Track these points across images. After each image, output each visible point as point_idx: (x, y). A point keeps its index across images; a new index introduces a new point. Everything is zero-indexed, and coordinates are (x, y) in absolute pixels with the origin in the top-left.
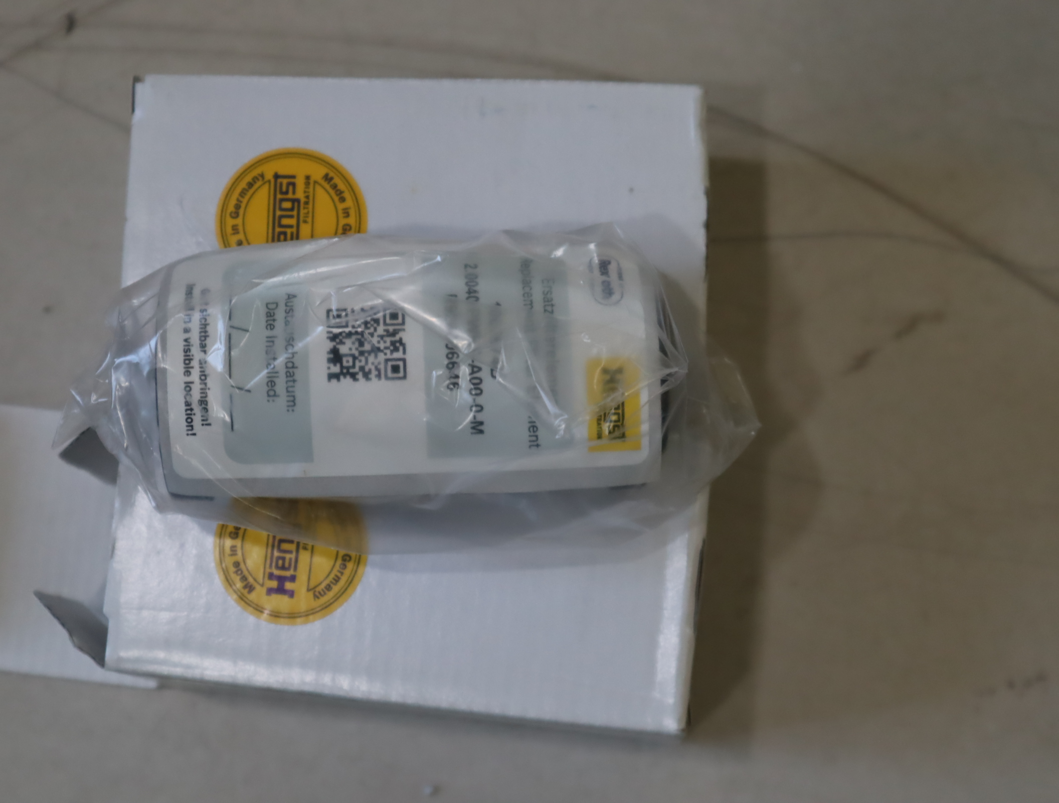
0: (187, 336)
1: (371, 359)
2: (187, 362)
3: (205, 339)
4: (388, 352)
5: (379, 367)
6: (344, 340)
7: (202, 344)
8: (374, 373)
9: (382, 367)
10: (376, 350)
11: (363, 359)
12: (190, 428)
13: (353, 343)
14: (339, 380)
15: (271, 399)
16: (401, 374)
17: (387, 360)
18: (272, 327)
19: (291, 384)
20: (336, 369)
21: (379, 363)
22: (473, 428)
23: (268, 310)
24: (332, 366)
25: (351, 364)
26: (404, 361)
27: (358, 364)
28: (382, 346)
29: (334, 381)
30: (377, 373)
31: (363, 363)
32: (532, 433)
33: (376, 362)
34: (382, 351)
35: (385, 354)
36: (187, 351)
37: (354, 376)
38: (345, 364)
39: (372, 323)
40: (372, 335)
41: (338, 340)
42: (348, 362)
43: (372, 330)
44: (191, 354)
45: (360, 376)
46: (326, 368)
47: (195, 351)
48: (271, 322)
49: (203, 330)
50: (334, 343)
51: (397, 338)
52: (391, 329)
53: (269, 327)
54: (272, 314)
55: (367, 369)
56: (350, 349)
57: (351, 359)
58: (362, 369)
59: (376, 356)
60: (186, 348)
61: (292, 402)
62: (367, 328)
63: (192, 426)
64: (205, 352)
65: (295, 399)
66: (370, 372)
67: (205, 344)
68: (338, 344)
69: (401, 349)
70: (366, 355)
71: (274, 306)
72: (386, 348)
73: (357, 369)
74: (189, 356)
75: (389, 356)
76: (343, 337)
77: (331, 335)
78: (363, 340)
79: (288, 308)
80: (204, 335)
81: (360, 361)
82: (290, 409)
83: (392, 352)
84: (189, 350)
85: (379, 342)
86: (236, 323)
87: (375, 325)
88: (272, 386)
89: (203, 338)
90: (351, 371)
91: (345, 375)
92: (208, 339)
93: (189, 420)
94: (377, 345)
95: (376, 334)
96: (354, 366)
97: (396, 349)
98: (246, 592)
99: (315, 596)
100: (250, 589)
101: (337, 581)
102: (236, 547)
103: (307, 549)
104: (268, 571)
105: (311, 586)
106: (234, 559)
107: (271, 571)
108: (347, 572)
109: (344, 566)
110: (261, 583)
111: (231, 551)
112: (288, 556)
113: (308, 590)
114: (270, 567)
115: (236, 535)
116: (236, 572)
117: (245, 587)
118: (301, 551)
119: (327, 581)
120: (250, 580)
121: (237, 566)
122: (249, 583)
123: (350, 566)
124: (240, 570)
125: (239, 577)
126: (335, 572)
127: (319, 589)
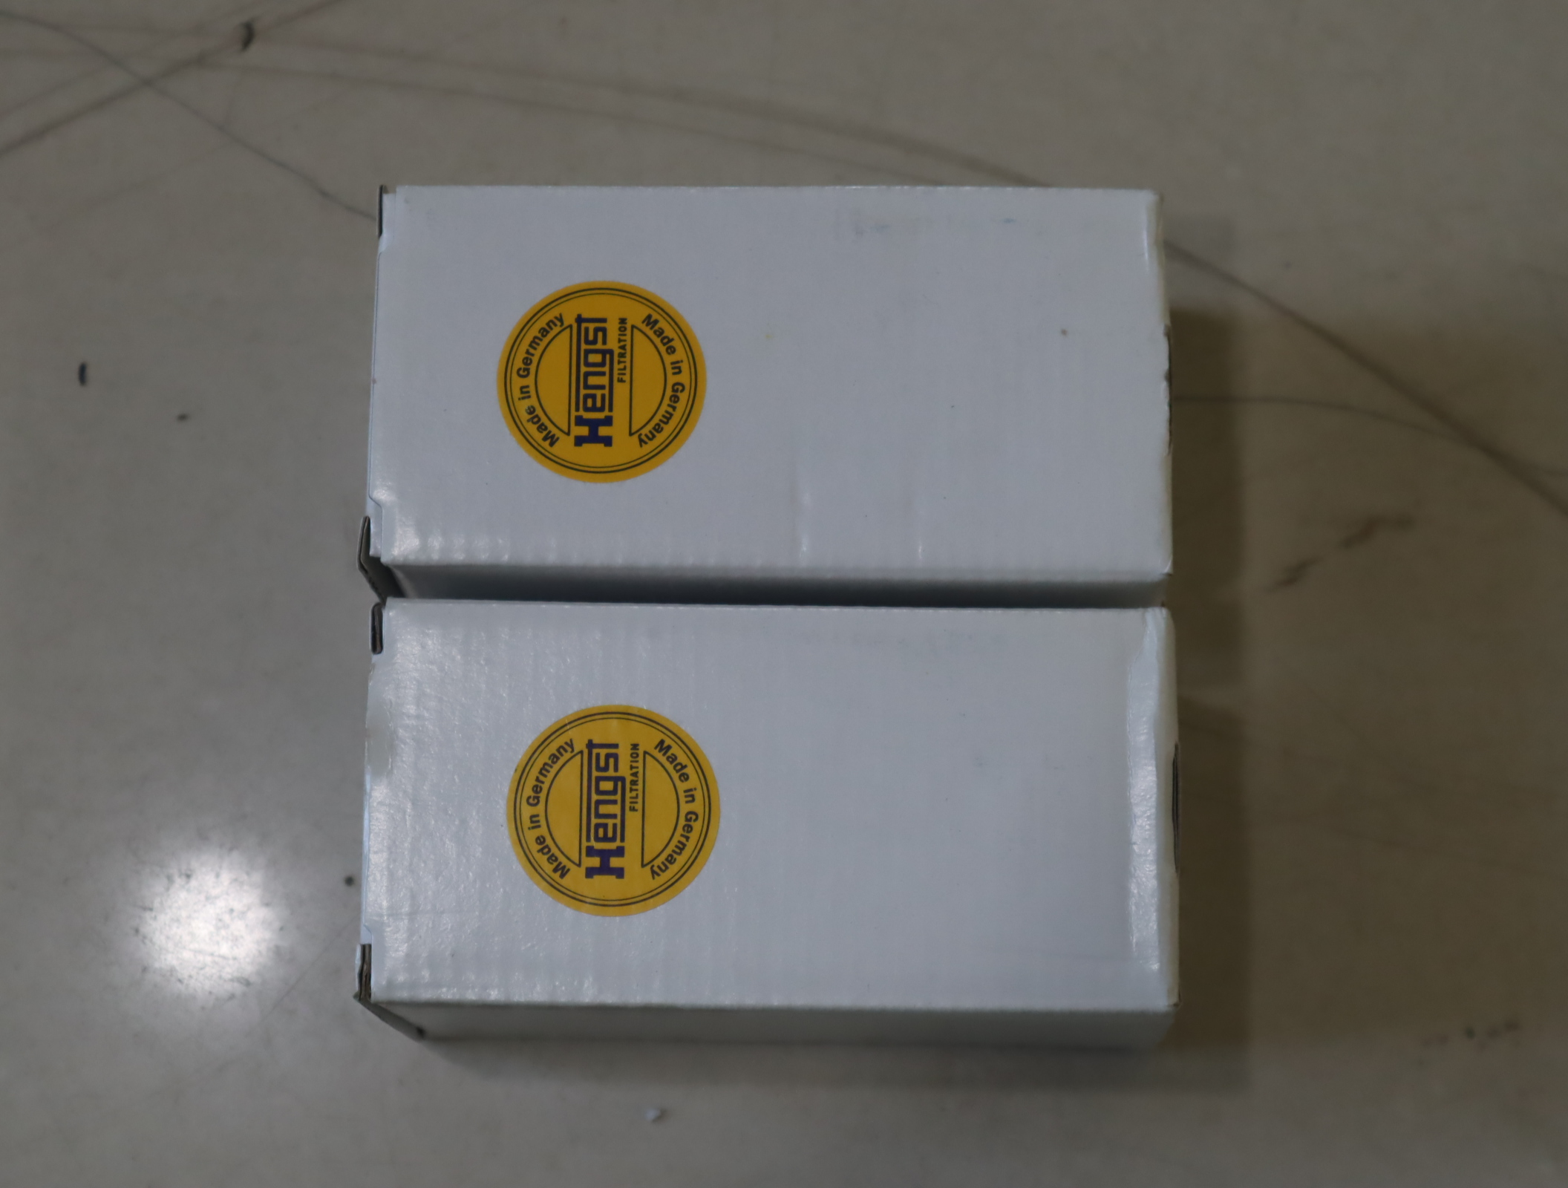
98: (556, 876)
99: (654, 873)
100: (563, 871)
101: (682, 850)
102: (537, 816)
103: (637, 810)
104: (585, 844)
105: (647, 860)
106: (537, 833)
107: (589, 844)
108: (694, 836)
109: (688, 828)
110: (578, 862)
111: (532, 822)
112: (610, 822)
113: (643, 865)
114: (588, 839)
115: (536, 801)
116: (541, 851)
117: (555, 870)
118: (628, 814)
119: (668, 851)
120: (562, 859)
121: (541, 843)
122: (560, 863)
123: (697, 826)
124: (547, 846)
125: (546, 857)
126: (677, 837)
127: (658, 862)
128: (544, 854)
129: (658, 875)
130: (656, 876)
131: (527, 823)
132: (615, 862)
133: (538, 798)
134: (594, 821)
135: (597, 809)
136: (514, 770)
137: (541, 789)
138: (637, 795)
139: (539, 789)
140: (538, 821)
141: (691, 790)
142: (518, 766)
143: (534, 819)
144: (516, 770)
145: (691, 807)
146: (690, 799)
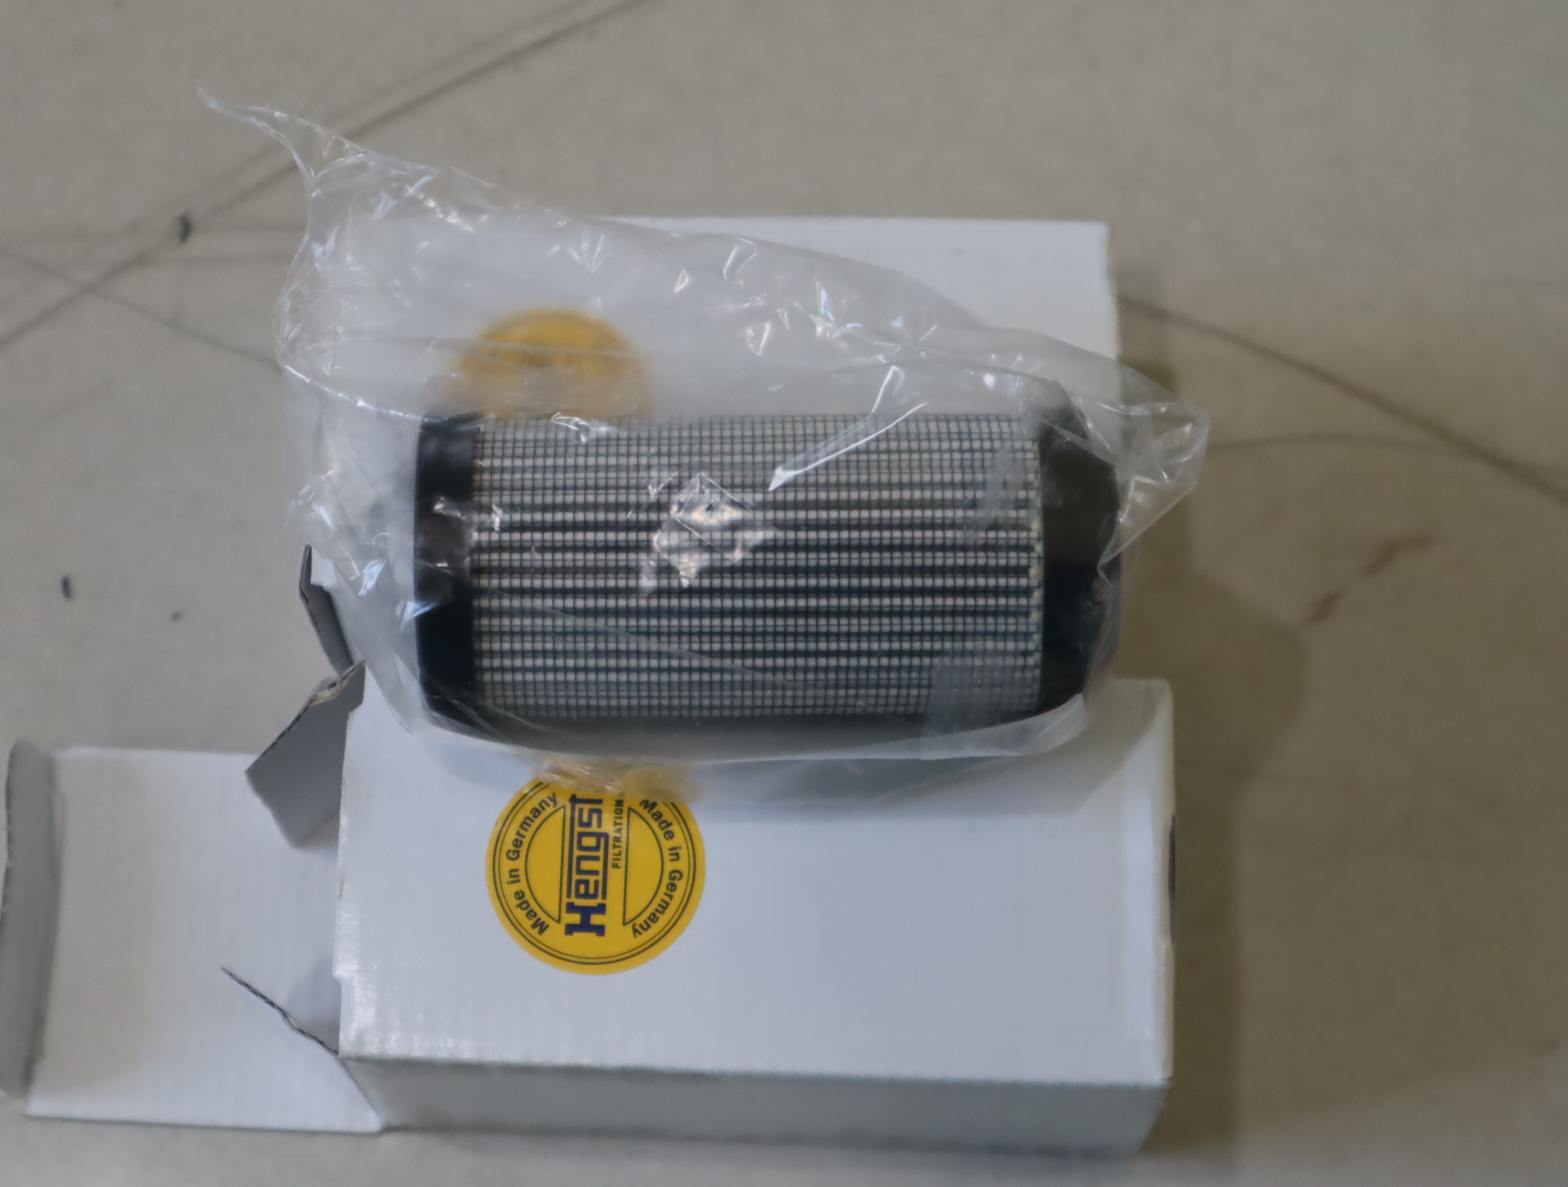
98: (535, 932)
99: (635, 931)
100: (542, 927)
101: (665, 908)
102: (517, 870)
103: (619, 868)
104: (565, 900)
105: (629, 917)
106: (516, 887)
107: (570, 900)
108: (678, 895)
109: (672, 887)
110: (557, 918)
111: (511, 876)
112: (592, 879)
113: (625, 924)
114: (569, 895)
115: (516, 855)
116: (520, 906)
117: (534, 926)
118: (611, 871)
119: (651, 909)
120: (541, 915)
121: (520, 898)
122: (539, 919)
123: (681, 885)
124: (526, 902)
125: (525, 912)
126: (661, 896)
127: (640, 920)
128: (523, 909)
129: (640, 933)
130: (637, 934)
131: (506, 876)
132: (596, 919)
133: (518, 852)
134: (575, 877)
135: (578, 864)
136: (494, 824)
137: (521, 843)
138: (620, 852)
139: (519, 844)
140: (518, 876)
141: (675, 848)
142: (498, 820)
143: (514, 875)
144: (496, 824)
145: (675, 865)
146: (675, 857)
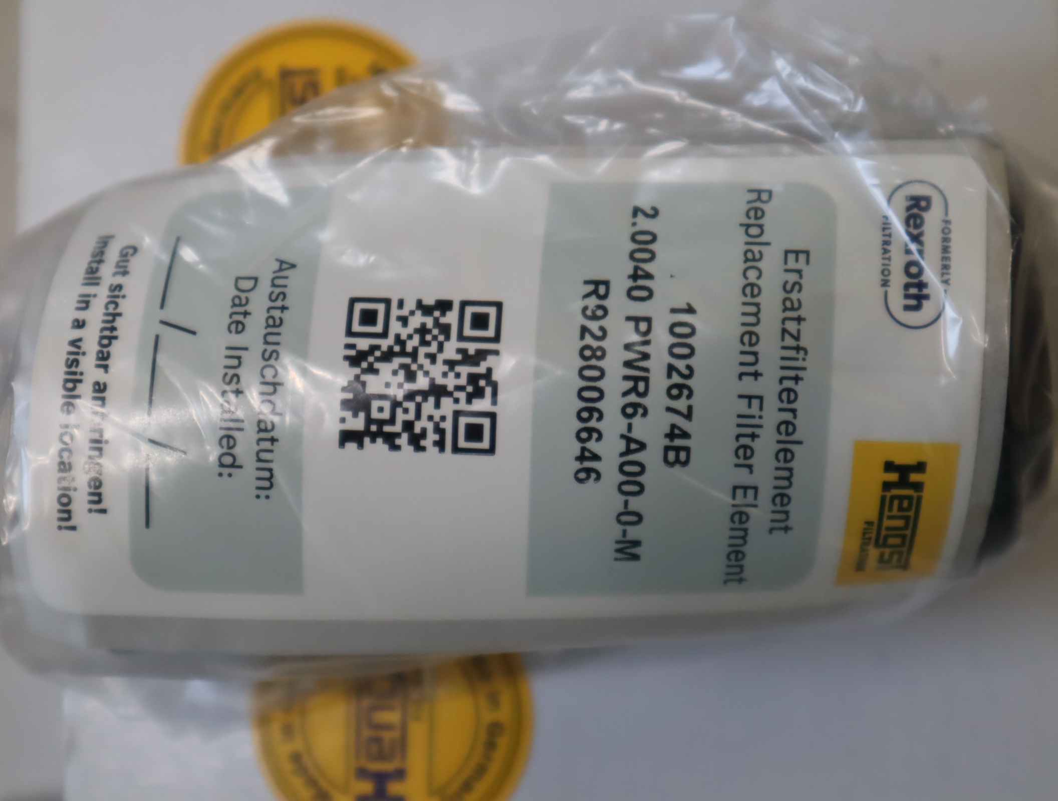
0: (76, 334)
1: (428, 407)
2: (70, 385)
3: (109, 345)
4: (462, 396)
5: (442, 425)
6: (377, 365)
7: (102, 352)
8: (432, 437)
9: (448, 425)
10: (438, 392)
11: (411, 406)
12: (65, 515)
13: (395, 373)
14: (361, 445)
15: (226, 471)
16: (485, 444)
17: (457, 414)
18: (240, 327)
19: (266, 445)
20: (357, 423)
21: (443, 418)
22: (619, 551)
23: (236, 293)
24: (348, 414)
25: (386, 415)
26: (492, 416)
27: (400, 417)
28: (451, 382)
29: (351, 446)
30: (437, 437)
31: (411, 416)
32: (733, 563)
33: (437, 414)
34: (450, 394)
35: (457, 401)
36: (73, 363)
37: (391, 440)
38: (375, 415)
39: (435, 332)
40: (432, 358)
41: (364, 365)
42: (381, 410)
43: (433, 348)
44: (79, 370)
45: (403, 440)
46: (338, 420)
47: (88, 364)
48: (240, 318)
49: (109, 325)
50: (357, 371)
51: (481, 369)
52: (472, 348)
53: (233, 327)
54: (244, 301)
55: (417, 430)
56: (388, 385)
57: (387, 405)
58: (408, 426)
59: (437, 405)
60: (72, 357)
61: (268, 481)
62: (424, 343)
63: (69, 512)
64: (106, 368)
65: (272, 476)
66: (424, 434)
67: (109, 353)
68: (365, 371)
69: (488, 391)
70: (419, 399)
71: (248, 284)
72: (459, 388)
73: (398, 428)
74: (75, 373)
75: (463, 406)
76: (378, 359)
77: (353, 353)
78: (414, 367)
79: (277, 290)
80: (109, 336)
81: (406, 411)
82: (263, 493)
83: (469, 401)
84: (76, 362)
85: (445, 375)
86: (170, 314)
87: (441, 338)
88: (230, 448)
89: (105, 342)
90: (387, 429)
91: (374, 437)
92: (114, 342)
93: (65, 500)
94: (440, 381)
95: (440, 358)
96: (392, 421)
97: (478, 393)
101: (481, 774)
103: (422, 720)
104: (353, 763)
105: (435, 787)
107: (359, 764)
108: (499, 756)
109: (492, 745)
110: (343, 788)
112: (387, 735)
113: (430, 794)
114: (357, 757)
116: (295, 772)
118: (411, 724)
119: (464, 776)
120: (323, 784)
121: (296, 761)
122: (320, 790)
123: (503, 743)
124: (303, 767)
125: (302, 781)
126: (476, 757)
127: (450, 791)
128: (299, 776)
132: (393, 789)
135: (369, 716)
145: (495, 717)
